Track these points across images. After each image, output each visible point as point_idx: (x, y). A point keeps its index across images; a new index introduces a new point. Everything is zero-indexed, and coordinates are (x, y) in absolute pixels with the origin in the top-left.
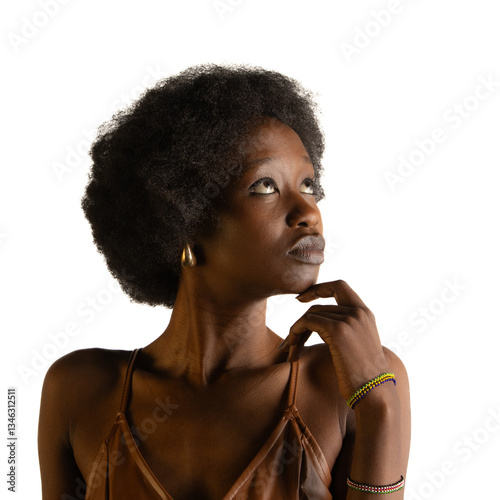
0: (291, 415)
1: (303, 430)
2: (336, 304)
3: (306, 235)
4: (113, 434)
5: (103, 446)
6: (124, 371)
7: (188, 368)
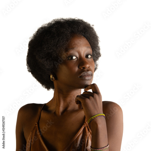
0: (85, 125)
1: (88, 130)
2: (92, 92)
3: (85, 71)
4: (34, 129)
5: (31, 132)
6: (39, 110)
7: (55, 111)
